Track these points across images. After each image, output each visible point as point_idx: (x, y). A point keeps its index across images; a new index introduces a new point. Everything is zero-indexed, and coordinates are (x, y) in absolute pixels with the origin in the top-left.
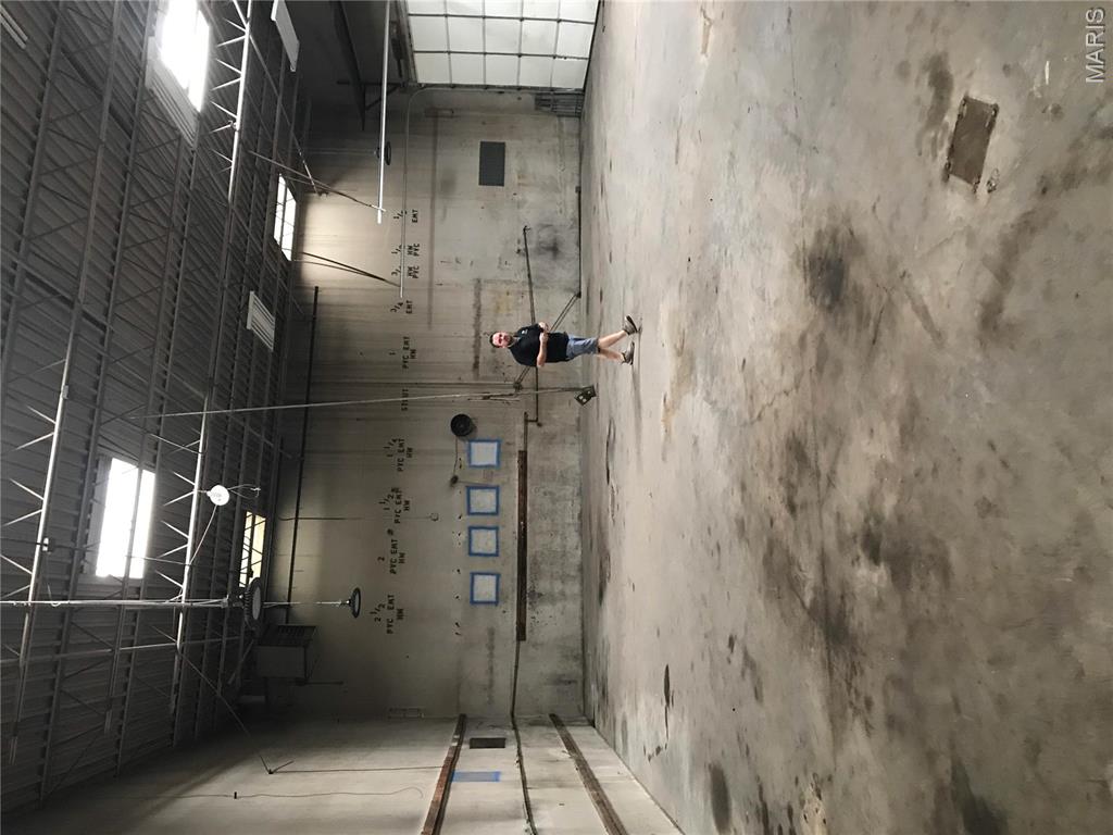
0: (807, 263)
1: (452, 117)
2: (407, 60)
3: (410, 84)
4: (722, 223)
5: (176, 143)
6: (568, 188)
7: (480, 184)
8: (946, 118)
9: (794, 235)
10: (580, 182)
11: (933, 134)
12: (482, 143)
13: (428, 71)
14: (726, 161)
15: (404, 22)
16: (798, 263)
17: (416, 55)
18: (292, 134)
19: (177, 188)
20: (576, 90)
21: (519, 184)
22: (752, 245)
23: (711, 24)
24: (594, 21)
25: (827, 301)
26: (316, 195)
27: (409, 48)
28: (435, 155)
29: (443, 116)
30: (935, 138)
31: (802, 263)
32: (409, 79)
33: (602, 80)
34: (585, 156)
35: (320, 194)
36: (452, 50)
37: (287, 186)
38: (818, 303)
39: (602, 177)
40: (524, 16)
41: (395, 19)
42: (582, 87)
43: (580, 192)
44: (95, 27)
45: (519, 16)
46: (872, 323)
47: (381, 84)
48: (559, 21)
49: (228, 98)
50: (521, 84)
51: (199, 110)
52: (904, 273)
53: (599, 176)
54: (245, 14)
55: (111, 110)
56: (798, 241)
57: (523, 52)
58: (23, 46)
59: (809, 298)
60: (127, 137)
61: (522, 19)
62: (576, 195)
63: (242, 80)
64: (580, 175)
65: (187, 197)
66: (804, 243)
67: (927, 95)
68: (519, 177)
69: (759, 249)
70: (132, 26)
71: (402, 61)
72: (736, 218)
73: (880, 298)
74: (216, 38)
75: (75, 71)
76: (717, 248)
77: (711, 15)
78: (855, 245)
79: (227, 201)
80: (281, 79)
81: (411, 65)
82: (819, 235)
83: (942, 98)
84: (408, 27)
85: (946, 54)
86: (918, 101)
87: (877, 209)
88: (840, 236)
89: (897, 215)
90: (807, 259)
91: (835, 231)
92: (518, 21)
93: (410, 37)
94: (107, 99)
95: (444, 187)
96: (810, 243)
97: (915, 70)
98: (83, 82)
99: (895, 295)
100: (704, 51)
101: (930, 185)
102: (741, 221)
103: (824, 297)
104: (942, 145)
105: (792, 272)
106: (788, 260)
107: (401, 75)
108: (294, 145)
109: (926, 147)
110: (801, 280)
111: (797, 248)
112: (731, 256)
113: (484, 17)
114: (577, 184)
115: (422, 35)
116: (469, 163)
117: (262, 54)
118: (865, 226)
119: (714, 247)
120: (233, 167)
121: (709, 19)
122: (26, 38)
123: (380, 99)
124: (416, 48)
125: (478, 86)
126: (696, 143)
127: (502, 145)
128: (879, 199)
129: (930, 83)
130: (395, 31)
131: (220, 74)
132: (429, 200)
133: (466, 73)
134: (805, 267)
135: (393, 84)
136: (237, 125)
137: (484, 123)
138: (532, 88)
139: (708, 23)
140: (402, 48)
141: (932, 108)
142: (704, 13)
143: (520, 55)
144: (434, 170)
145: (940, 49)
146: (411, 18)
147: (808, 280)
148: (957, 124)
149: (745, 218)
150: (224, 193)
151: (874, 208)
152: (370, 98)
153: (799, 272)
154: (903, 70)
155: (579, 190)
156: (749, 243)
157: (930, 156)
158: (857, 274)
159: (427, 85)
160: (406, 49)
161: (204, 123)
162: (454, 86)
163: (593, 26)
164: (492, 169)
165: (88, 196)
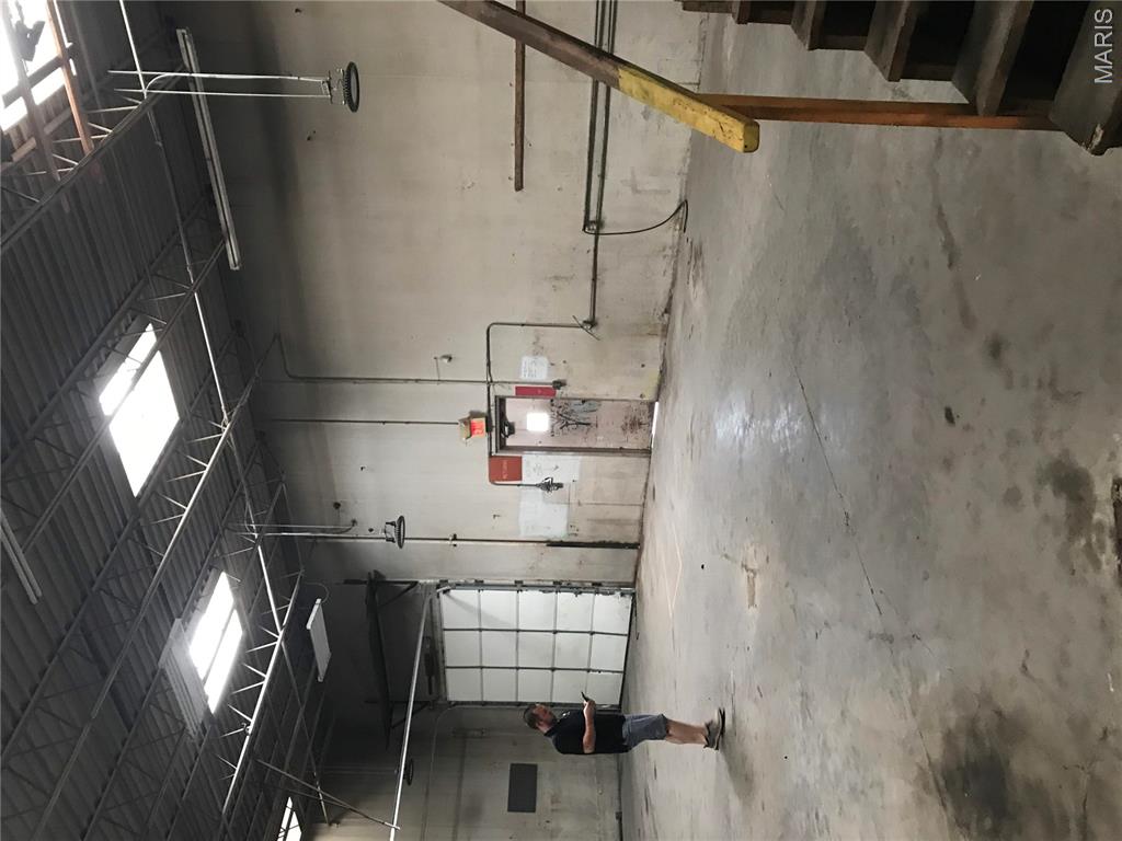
0: (942, 783)
1: (481, 737)
2: (438, 679)
3: (440, 702)
4: (804, 780)
5: (176, 738)
6: (607, 813)
7: (510, 810)
8: (1097, 516)
9: (911, 752)
10: (620, 808)
11: (1083, 542)
12: (512, 765)
13: (459, 688)
14: (798, 704)
15: (438, 636)
16: (926, 787)
17: (448, 671)
18: (309, 748)
19: (164, 790)
20: (612, 706)
21: (553, 810)
22: (853, 789)
23: (755, 574)
24: (627, 632)
25: (988, 823)
26: (326, 825)
27: (441, 664)
28: (461, 778)
29: (473, 737)
30: (1089, 544)
31: (932, 784)
32: (439, 697)
33: (639, 689)
34: (624, 778)
35: (330, 824)
36: (484, 664)
37: (292, 810)
38: (975, 834)
39: (646, 790)
40: (558, 629)
41: (429, 634)
42: (617, 702)
43: (621, 820)
44: (121, 606)
45: (552, 628)
46: (1073, 825)
47: (407, 702)
48: (592, 633)
49: (247, 703)
50: (554, 701)
51: (213, 711)
52: (1105, 732)
53: (642, 791)
54: (281, 621)
55: (113, 691)
56: (920, 758)
57: (556, 666)
58: (34, 600)
59: (957, 829)
60: (125, 729)
61: (555, 632)
62: (616, 822)
63: (265, 684)
64: (620, 799)
65: (177, 807)
66: (929, 758)
67: (1056, 505)
68: (552, 802)
69: (863, 792)
70: (162, 615)
71: (433, 678)
72: (823, 767)
73: (1076, 784)
74: (247, 643)
75: (87, 649)
76: (804, 815)
77: (754, 565)
78: (1011, 728)
79: (221, 813)
80: (307, 690)
81: (442, 679)
82: (949, 738)
83: (1081, 499)
84: (442, 642)
85: (1066, 452)
86: (1046, 518)
87: (1028, 667)
88: (981, 725)
89: (1064, 660)
90: (940, 778)
91: (974, 720)
92: (552, 634)
93: (443, 652)
94: (112, 678)
95: (470, 814)
96: (937, 754)
97: (1028, 493)
98: (90, 656)
99: (1099, 768)
100: (752, 603)
101: (1103, 599)
102: (831, 769)
103: (980, 820)
104: (1102, 547)
105: (920, 802)
106: (910, 789)
107: (430, 693)
108: (309, 764)
109: (1080, 561)
110: (937, 807)
111: (921, 768)
112: (825, 817)
113: (518, 631)
114: (616, 810)
115: (456, 649)
116: (496, 787)
117: (291, 660)
118: (1016, 696)
119: (800, 816)
120: (235, 775)
121: (752, 571)
122: (40, 594)
123: (405, 719)
124: (448, 664)
125: (509, 703)
126: (755, 701)
127: (535, 767)
128: (1027, 653)
129: (1054, 492)
130: (428, 646)
131: (242, 677)
132: (451, 829)
133: (497, 689)
134: (939, 790)
135: (421, 702)
136: (250, 729)
137: (515, 744)
138: (566, 705)
139: (752, 574)
140: (434, 664)
141: (1069, 516)
142: (746, 567)
143: (553, 669)
144: (459, 795)
145: (1055, 451)
146: (446, 633)
147: (949, 805)
148: (1116, 515)
149: (835, 762)
150: (220, 805)
151: (1024, 666)
152: (396, 718)
153: (933, 802)
154: (1012, 497)
155: (619, 817)
156: (847, 789)
157: (1091, 569)
158: (1027, 765)
159: (457, 703)
160: (438, 665)
161: (216, 727)
162: (485, 703)
163: (626, 638)
164: (523, 795)
165: (54, 783)
